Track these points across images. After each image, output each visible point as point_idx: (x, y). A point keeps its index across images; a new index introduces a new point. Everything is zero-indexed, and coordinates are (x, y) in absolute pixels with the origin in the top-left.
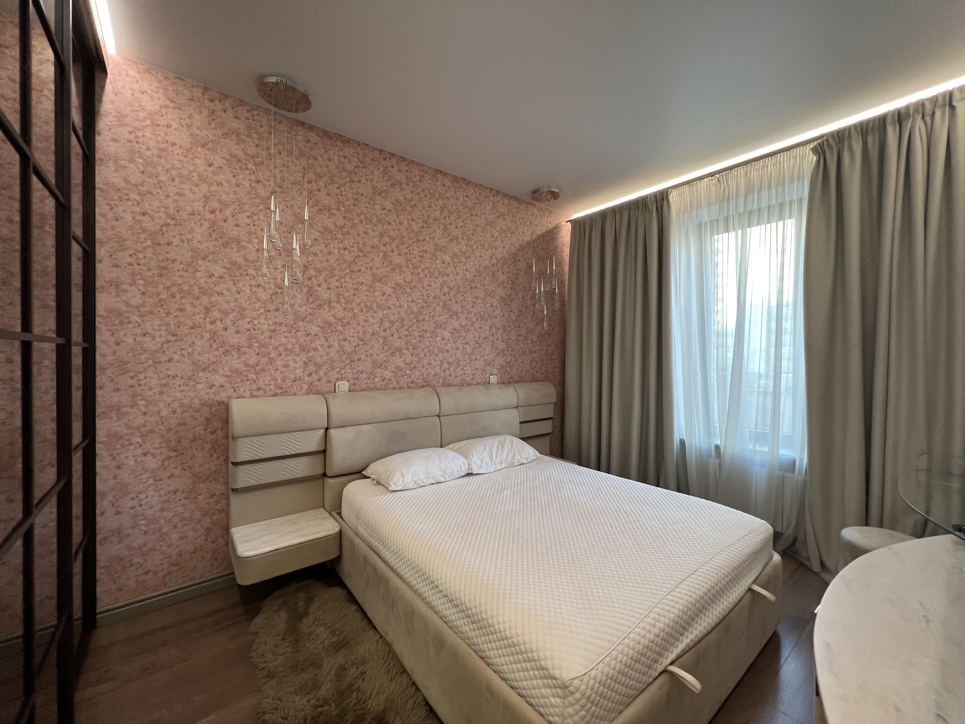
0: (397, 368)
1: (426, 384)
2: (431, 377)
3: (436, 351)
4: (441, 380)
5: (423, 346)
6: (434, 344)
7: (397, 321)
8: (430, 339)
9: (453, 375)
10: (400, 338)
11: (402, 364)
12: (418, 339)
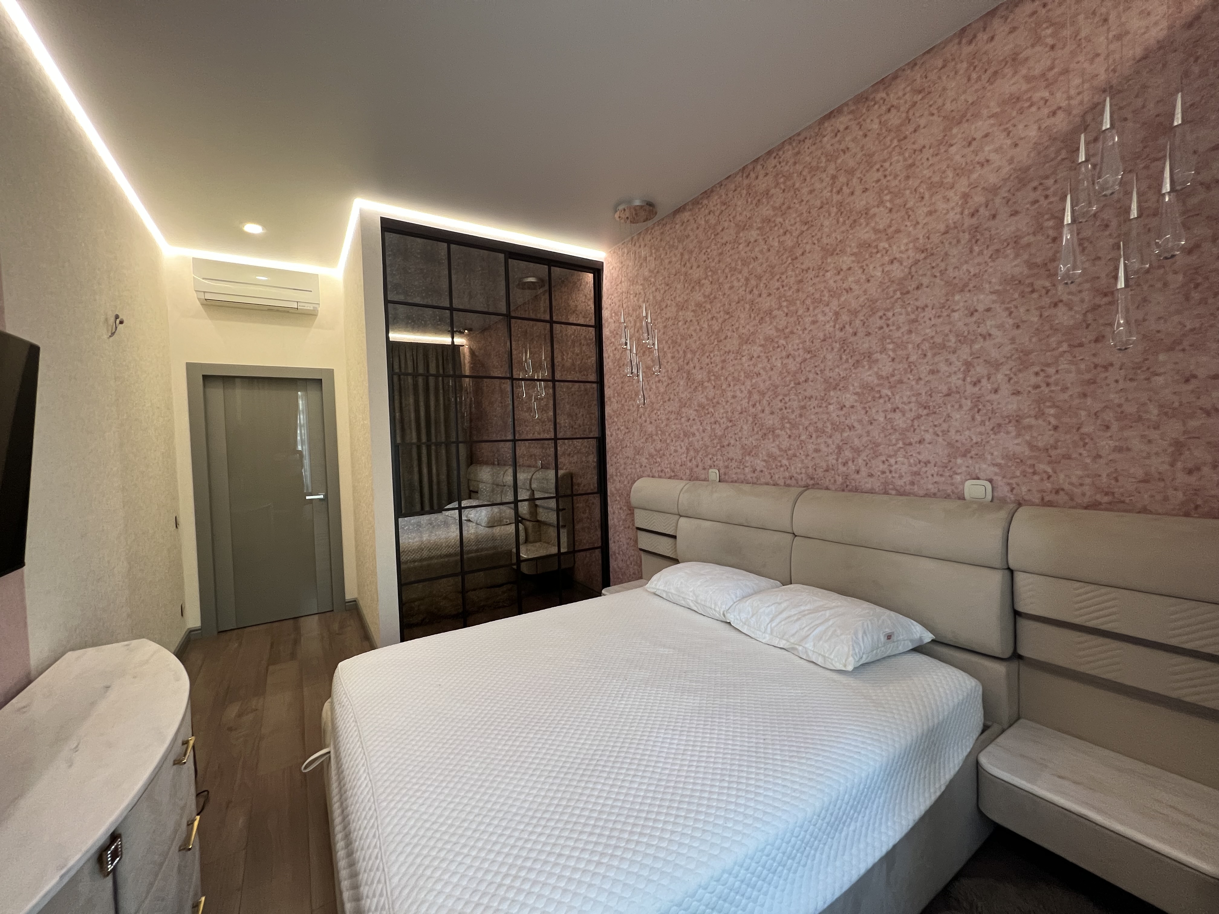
0: (770, 455)
1: (812, 482)
2: (820, 472)
3: (829, 430)
4: (840, 480)
5: (807, 423)
6: (825, 417)
7: (768, 389)
8: (817, 410)
9: (864, 471)
10: (772, 413)
11: (775, 451)
12: (797, 412)
